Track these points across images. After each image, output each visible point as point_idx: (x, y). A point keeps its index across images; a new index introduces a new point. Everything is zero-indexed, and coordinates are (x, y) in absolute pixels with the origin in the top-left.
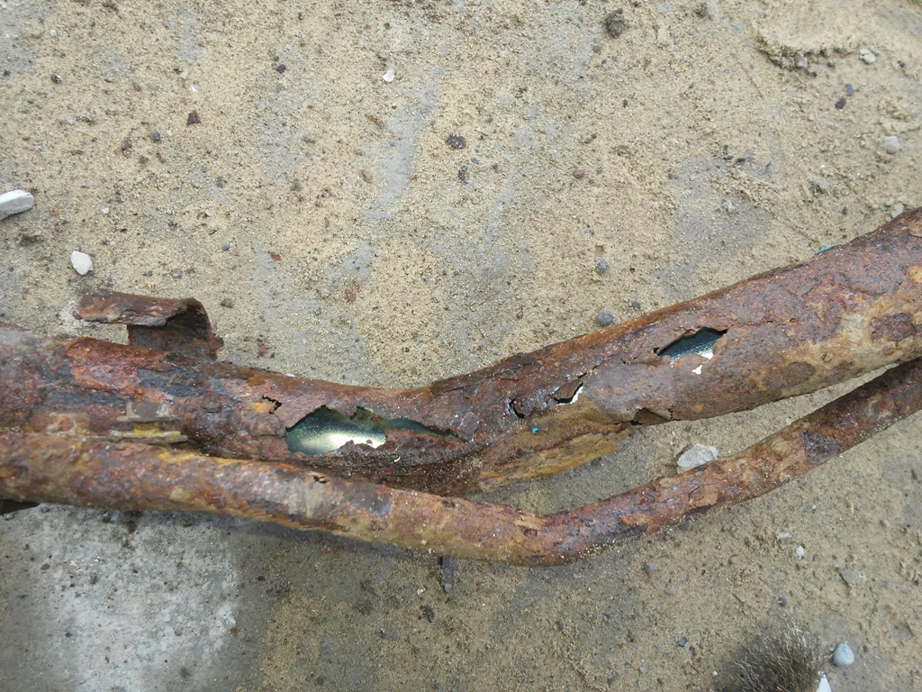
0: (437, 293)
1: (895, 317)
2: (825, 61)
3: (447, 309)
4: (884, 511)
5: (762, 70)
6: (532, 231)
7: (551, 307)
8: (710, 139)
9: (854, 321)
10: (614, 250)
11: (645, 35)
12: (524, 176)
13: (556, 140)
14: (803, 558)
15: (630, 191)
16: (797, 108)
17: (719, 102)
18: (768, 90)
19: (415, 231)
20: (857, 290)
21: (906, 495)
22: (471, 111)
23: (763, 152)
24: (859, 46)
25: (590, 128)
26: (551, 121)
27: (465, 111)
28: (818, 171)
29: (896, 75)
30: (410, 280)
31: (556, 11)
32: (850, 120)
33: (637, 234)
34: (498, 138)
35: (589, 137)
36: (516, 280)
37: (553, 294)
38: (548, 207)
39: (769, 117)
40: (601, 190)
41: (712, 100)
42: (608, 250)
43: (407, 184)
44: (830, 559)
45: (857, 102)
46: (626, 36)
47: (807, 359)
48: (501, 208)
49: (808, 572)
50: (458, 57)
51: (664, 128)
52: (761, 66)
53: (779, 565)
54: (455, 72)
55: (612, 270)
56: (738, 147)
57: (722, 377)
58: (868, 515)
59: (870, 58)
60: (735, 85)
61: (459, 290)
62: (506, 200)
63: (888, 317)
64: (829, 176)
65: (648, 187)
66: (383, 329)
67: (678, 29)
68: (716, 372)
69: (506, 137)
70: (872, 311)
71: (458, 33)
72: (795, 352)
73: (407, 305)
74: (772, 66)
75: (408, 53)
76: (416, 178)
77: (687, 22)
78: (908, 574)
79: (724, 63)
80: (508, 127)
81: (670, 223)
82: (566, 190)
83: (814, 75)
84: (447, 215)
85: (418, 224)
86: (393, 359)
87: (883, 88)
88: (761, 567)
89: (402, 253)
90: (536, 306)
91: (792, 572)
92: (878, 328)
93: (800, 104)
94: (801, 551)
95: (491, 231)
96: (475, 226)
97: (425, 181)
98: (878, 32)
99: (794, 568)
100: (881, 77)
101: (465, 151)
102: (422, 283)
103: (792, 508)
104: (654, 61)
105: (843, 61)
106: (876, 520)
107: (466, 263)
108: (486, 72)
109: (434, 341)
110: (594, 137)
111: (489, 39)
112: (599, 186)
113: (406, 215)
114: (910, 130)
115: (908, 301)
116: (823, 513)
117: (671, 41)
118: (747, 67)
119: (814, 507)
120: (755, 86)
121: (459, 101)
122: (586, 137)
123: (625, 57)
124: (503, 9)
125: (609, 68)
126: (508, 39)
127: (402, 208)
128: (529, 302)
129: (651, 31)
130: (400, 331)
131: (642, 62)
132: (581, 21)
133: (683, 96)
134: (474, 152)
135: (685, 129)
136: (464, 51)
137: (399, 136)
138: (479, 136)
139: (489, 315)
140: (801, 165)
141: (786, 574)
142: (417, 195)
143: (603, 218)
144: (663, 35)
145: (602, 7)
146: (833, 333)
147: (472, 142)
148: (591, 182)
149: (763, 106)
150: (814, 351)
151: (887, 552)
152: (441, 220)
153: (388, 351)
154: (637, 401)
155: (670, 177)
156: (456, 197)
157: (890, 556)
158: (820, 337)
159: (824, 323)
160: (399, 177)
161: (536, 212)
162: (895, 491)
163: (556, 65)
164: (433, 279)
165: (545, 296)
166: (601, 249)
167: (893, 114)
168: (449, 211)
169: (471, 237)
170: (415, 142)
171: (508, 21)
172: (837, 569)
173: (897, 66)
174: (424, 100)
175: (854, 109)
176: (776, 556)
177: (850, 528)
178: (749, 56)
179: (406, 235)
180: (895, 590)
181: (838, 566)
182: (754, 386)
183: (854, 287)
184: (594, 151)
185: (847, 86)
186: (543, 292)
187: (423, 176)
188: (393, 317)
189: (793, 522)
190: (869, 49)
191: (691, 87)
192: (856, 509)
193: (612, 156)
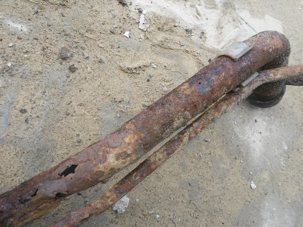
0: (22, 159)
1: (122, 153)
2: (142, 69)
3: (26, 164)
4: (183, 197)
5: (122, 75)
6: (54, 134)
7: (63, 156)
8: (109, 97)
9: (110, 156)
10: (83, 134)
11: (83, 70)
12: (48, 117)
13: (58, 105)
14: (159, 218)
15: (86, 116)
16: (135, 84)
17: (111, 86)
18: (125, 80)
19: (12, 141)
20: (111, 147)
21: (188, 191)
22: (28, 101)
23: (127, 98)
24: (151, 64)
25: (70, 100)
26: (55, 100)
27: (25, 102)
28: (144, 101)
29: (164, 70)
30: (11, 157)
31: (53, 68)
32: (152, 85)
33: (90, 128)
34: (38, 108)
35: (69, 102)
36: (50, 150)
37: (63, 152)
38: (58, 125)
39: (127, 88)
40: (76, 117)
41: (108, 86)
42: (81, 135)
43: (7, 127)
44: (168, 216)
45: (153, 79)
46: (77, 71)
47: (100, 169)
48: (41, 129)
49: (161, 222)
50: (22, 86)
51: (94, 96)
52: (122, 73)
53: (152, 222)
54: (21, 90)
55: (83, 141)
56: (118, 98)
57: (78, 179)
58: (178, 200)
59: (155, 66)
60: (115, 80)
61: (29, 157)
62: (42, 126)
63: (120, 153)
64: (148, 101)
65: (91, 114)
66: (3, 174)
67: (94, 67)
68: (76, 178)
69: (41, 107)
70: (115, 152)
71: (21, 79)
72: (96, 168)
73: (11, 165)
74: (126, 73)
75: (4, 87)
76: (10, 124)
77: (97, 65)
78: (194, 216)
79: (110, 75)
80: (41, 104)
81: (100, 123)
82: (64, 119)
83: (139, 74)
84: (22, 134)
85: (13, 139)
86: (8, 184)
87: (161, 74)
88: (146, 224)
89: (8, 149)
90: (58, 157)
91: (156, 223)
92: (117, 157)
93: (136, 83)
94: (158, 216)
95: (38, 137)
96: (32, 136)
97: (13, 125)
98: (157, 59)
99: (157, 222)
100: (159, 71)
101: (27, 113)
102: (16, 157)
103: (153, 203)
104: (88, 77)
105: (147, 68)
106: (180, 201)
107: (31, 148)
108: (31, 89)
109: (22, 175)
110: (71, 102)
111: (32, 79)
112: (75, 116)
113: (8, 137)
114: (170, 84)
115: (124, 148)
116: (163, 202)
117: (92, 71)
118: (118, 75)
119: (160, 201)
120: (121, 80)
121: (23, 99)
122: (68, 103)
123: (78, 78)
124: (35, 70)
125: (73, 81)
126: (38, 78)
127: (6, 135)
128: (56, 156)
129: (85, 69)
130: (9, 174)
131: (84, 78)
132: (62, 69)
133: (99, 86)
134: (30, 113)
135: (101, 95)
136: (24, 84)
137: (3, 112)
138: (31, 108)
139: (42, 163)
140: (139, 100)
141: (155, 224)
142: (11, 130)
143: (78, 126)
144: (89, 69)
145: (68, 64)
146: (105, 161)
147: (29, 110)
148: (72, 115)
149: (125, 85)
150: (101, 167)
151: (186, 210)
152: (20, 136)
153: (6, 182)
154: (55, 191)
155: (98, 110)
156: (25, 128)
157: (187, 211)
158: (102, 163)
159: (103, 158)
160: (4, 125)
161: (54, 128)
162: (185, 191)
163: (55, 83)
164: (20, 155)
165: (61, 153)
166: (78, 135)
167: (164, 80)
168: (23, 133)
169: (31, 140)
170: (9, 113)
171: (37, 73)
172: (171, 219)
173: (164, 67)
174: (11, 100)
175: (153, 81)
176: (150, 219)
177: (173, 205)
178: (118, 71)
179: (9, 143)
180: (191, 222)
181: (171, 218)
182: (89, 180)
183: (110, 146)
184: (72, 106)
185: (149, 75)
186: (60, 152)
187: (13, 123)
188: (6, 170)
189: (154, 207)
190: (154, 64)
191: (101, 83)
192: (173, 199)
193: (78, 107)
